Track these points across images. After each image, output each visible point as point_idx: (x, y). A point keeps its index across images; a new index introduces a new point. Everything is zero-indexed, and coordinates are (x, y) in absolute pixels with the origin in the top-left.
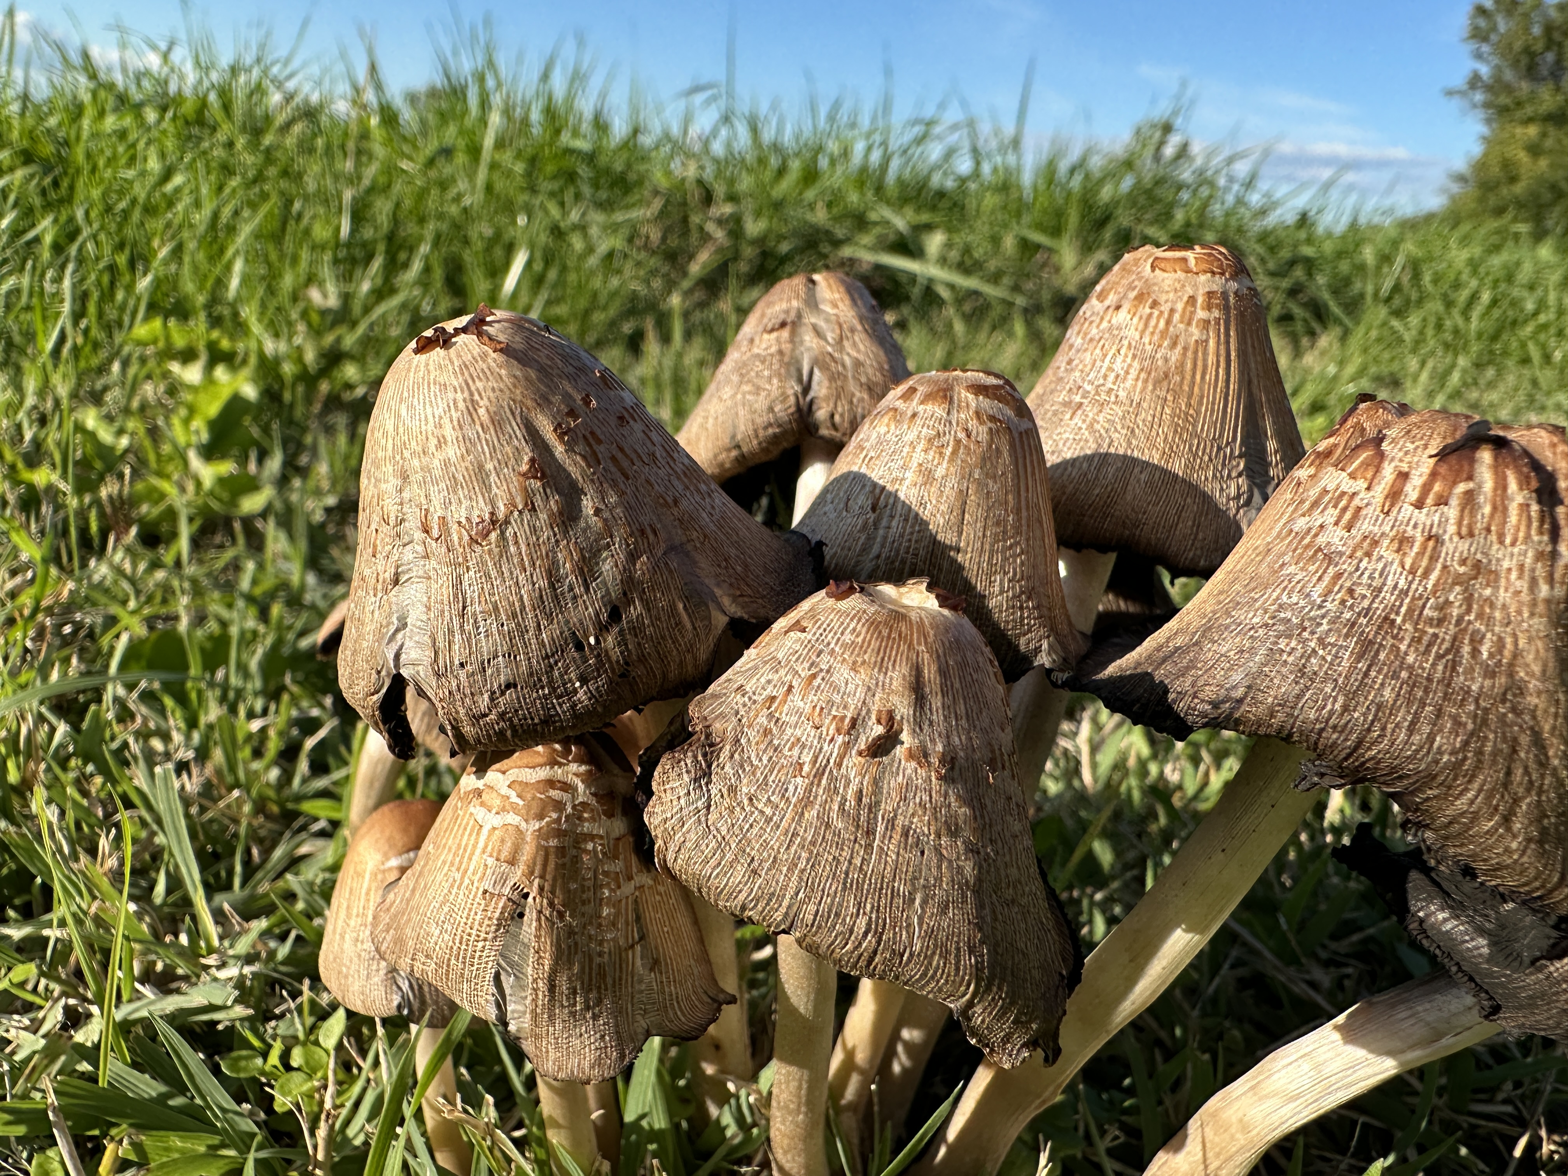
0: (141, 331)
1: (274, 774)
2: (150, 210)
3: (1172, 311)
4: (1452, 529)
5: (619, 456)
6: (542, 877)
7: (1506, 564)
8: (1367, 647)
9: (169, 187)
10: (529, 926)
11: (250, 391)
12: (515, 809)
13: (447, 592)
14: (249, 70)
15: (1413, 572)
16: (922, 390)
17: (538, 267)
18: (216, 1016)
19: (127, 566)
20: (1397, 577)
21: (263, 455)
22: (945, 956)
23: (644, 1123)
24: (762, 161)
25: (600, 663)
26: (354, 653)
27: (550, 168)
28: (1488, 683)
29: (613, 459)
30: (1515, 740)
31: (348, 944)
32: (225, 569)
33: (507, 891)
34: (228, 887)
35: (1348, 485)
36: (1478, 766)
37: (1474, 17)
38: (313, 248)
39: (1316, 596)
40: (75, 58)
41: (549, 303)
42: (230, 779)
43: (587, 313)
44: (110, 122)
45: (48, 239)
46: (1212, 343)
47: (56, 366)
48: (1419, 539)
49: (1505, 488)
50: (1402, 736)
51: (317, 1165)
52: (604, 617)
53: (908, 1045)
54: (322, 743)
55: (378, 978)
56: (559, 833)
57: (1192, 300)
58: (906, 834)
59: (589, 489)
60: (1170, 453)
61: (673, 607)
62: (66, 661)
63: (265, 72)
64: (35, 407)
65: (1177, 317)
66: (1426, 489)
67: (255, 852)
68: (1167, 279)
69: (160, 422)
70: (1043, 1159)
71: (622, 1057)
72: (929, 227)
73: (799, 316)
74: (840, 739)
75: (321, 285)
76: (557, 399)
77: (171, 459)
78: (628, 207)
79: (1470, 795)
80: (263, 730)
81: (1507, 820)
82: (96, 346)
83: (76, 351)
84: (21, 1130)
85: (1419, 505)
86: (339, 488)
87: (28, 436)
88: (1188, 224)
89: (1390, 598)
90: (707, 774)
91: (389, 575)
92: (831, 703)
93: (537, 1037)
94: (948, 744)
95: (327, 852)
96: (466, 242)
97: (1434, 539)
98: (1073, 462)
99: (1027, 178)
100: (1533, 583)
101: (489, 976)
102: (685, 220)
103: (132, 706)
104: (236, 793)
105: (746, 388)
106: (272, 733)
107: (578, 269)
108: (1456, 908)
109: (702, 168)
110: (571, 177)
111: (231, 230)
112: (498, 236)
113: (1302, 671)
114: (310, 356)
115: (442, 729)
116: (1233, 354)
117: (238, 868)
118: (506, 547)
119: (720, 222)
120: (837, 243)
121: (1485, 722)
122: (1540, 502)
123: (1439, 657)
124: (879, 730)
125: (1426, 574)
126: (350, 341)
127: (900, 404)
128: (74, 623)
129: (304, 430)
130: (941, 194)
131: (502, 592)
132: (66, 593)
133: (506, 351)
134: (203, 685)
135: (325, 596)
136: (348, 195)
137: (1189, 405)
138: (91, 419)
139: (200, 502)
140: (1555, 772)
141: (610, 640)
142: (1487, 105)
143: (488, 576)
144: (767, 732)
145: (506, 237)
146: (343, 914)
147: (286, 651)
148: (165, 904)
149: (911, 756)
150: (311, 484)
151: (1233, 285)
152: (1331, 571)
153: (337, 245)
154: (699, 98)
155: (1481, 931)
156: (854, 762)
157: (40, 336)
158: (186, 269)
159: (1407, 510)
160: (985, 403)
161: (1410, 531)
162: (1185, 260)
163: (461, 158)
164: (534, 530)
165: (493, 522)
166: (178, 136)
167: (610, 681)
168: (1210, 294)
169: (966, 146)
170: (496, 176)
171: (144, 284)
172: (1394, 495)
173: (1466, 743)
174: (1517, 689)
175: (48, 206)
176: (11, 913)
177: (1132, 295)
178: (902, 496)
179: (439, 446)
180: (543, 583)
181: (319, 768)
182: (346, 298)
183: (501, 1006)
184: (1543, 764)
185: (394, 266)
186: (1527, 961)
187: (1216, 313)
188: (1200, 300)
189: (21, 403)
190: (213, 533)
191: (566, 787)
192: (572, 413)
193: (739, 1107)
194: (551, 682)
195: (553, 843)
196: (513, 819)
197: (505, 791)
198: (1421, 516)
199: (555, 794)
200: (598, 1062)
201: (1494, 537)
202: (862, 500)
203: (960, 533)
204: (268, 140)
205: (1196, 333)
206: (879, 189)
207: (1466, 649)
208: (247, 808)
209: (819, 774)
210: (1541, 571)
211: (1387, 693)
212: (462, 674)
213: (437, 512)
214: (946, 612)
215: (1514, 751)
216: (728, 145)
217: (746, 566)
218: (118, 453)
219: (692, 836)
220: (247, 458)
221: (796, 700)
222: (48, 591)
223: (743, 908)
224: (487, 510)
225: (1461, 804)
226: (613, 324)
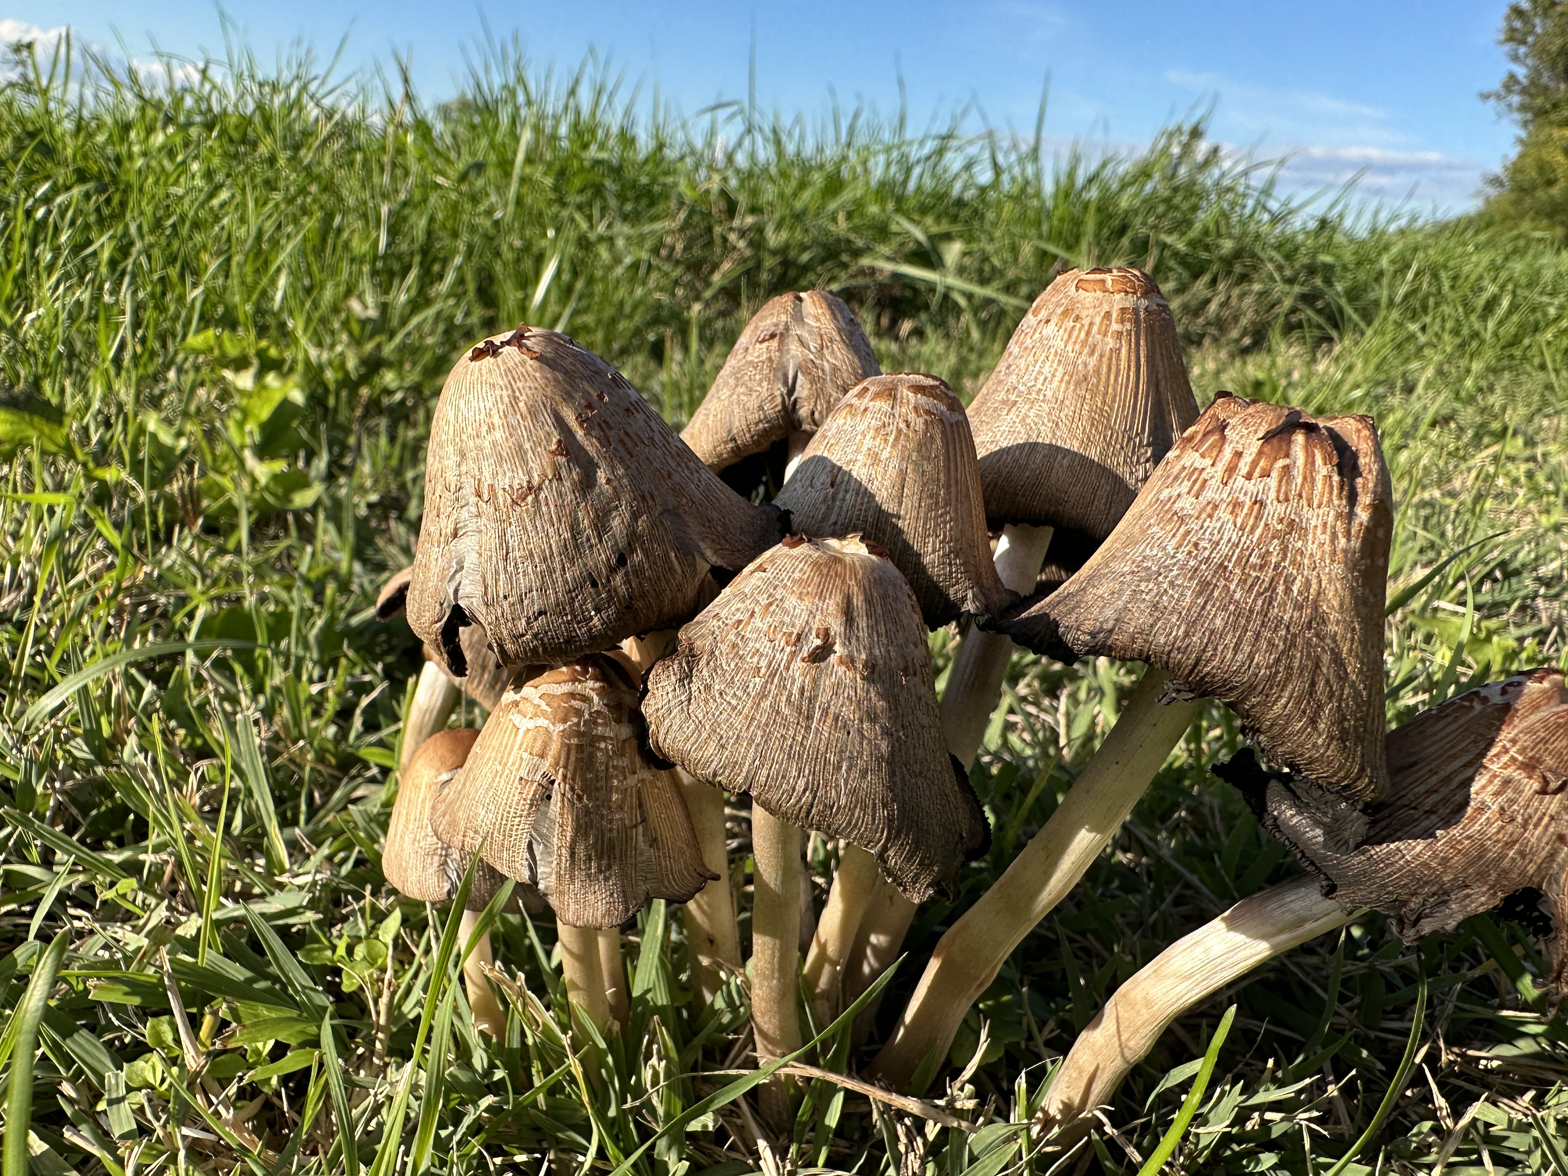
0: (195, 340)
1: (332, 730)
2: (197, 225)
3: (1091, 324)
4: (1272, 495)
5: (626, 439)
6: (565, 767)
7: (1313, 523)
8: (1205, 587)
9: (215, 202)
10: (555, 806)
11: (298, 397)
12: (544, 714)
13: (495, 542)
14: (288, 87)
15: (1242, 529)
16: (873, 389)
17: (566, 277)
18: (291, 921)
19: (195, 552)
20: (1231, 533)
21: (311, 456)
22: (864, 809)
23: (649, 996)
24: (784, 174)
25: (610, 598)
26: (422, 592)
27: (577, 182)
28: (1296, 614)
29: (621, 441)
30: (1318, 658)
31: (407, 845)
32: (279, 558)
33: (538, 777)
34: (295, 823)
35: (1200, 463)
36: (1288, 679)
37: (1508, 18)
38: (353, 261)
39: (1170, 549)
40: (121, 75)
41: (576, 313)
42: (294, 733)
43: (614, 321)
44: (158, 139)
45: (106, 255)
46: (1124, 351)
47: (118, 374)
48: (1248, 503)
49: (1313, 463)
50: (1229, 655)
51: (380, 1029)
52: (613, 561)
53: (876, 949)
54: (372, 704)
55: (433, 869)
56: (579, 734)
57: (1108, 314)
58: (836, 719)
59: (603, 465)
60: (1088, 441)
61: (667, 555)
62: (144, 635)
63: (304, 88)
64: (100, 411)
65: (1095, 329)
66: (1254, 464)
67: (317, 795)
68: (1088, 297)
69: (218, 424)
70: (983, 1036)
71: (627, 910)
72: (948, 237)
73: (787, 328)
74: (788, 649)
75: (361, 298)
76: (577, 396)
77: (226, 459)
78: (654, 219)
79: (1283, 701)
80: (322, 692)
81: (1313, 722)
82: (153, 354)
83: (135, 357)
84: (136, 1001)
85: (1249, 477)
86: (381, 485)
87: (95, 439)
88: (1206, 232)
89: (1224, 549)
90: (690, 676)
91: (449, 530)
92: (783, 623)
93: (562, 893)
94: (871, 654)
95: (382, 793)
96: (498, 254)
97: (1260, 503)
98: (1007, 451)
99: (1048, 187)
100: (1334, 536)
101: (524, 845)
102: (709, 229)
103: (205, 674)
104: (301, 743)
105: (741, 390)
106: (331, 694)
107: (604, 278)
108: (1301, 807)
109: (725, 179)
110: (598, 190)
111: (275, 244)
112: (527, 248)
113: (1155, 606)
114: (351, 364)
115: (490, 647)
116: (1142, 360)
117: (303, 808)
118: (539, 508)
119: (742, 234)
120: (857, 253)
121: (1293, 644)
122: (1340, 474)
123: (1259, 594)
124: (818, 642)
125: (1252, 531)
126: (389, 350)
127: (855, 401)
128: (148, 602)
129: (348, 431)
130: (960, 203)
131: (536, 542)
132: (141, 576)
133: (540, 358)
134: (269, 653)
135: (372, 582)
136: (384, 210)
137: (1104, 403)
138: (152, 422)
139: (257, 496)
140: (1353, 685)
141: (618, 579)
142: (1523, 108)
143: (525, 529)
144: (734, 645)
145: (535, 250)
146: (403, 819)
147: (338, 628)
148: (241, 834)
149: (841, 662)
150: (356, 481)
151: (1144, 303)
152: (1182, 530)
153: (375, 258)
154: (722, 114)
155: (1318, 823)
156: (798, 665)
157: (103, 347)
158: (234, 282)
159: (1240, 481)
160: (922, 399)
161: (1242, 498)
162: (1103, 281)
163: (492, 172)
164: (560, 494)
165: (530, 489)
166: (226, 155)
167: (618, 613)
168: (1123, 310)
169: (986, 155)
170: (525, 190)
171: (195, 294)
172: (1231, 469)
173: (1278, 661)
174: (1318, 619)
175: (102, 223)
176: (110, 844)
177: (1059, 311)
178: (854, 474)
179: (489, 431)
180: (567, 535)
181: (371, 726)
182: (384, 308)
183: (533, 870)
184: (1343, 678)
185: (428, 278)
186: (1352, 843)
187: (1128, 326)
188: (1114, 315)
189: (88, 407)
190: (267, 525)
191: (585, 699)
192: (590, 406)
193: (729, 992)
194: (573, 610)
195: (574, 741)
196: (543, 722)
197: (537, 701)
198: (1250, 486)
199: (576, 704)
200: (608, 912)
201: (1304, 502)
202: (824, 478)
203: (900, 504)
204: (307, 156)
205: (1110, 342)
206: (900, 200)
207: (1281, 589)
208: (310, 756)
209: (773, 675)
210: (1340, 527)
211: (1218, 622)
212: (506, 604)
213: (487, 480)
214: (874, 557)
215: (1318, 666)
216: (752, 155)
217: (724, 526)
218: (178, 452)
219: (678, 721)
220: (296, 458)
221: (757, 622)
222: (127, 575)
223: (715, 775)
224: (525, 478)
225: (1277, 709)
226: (638, 332)
